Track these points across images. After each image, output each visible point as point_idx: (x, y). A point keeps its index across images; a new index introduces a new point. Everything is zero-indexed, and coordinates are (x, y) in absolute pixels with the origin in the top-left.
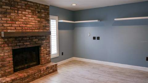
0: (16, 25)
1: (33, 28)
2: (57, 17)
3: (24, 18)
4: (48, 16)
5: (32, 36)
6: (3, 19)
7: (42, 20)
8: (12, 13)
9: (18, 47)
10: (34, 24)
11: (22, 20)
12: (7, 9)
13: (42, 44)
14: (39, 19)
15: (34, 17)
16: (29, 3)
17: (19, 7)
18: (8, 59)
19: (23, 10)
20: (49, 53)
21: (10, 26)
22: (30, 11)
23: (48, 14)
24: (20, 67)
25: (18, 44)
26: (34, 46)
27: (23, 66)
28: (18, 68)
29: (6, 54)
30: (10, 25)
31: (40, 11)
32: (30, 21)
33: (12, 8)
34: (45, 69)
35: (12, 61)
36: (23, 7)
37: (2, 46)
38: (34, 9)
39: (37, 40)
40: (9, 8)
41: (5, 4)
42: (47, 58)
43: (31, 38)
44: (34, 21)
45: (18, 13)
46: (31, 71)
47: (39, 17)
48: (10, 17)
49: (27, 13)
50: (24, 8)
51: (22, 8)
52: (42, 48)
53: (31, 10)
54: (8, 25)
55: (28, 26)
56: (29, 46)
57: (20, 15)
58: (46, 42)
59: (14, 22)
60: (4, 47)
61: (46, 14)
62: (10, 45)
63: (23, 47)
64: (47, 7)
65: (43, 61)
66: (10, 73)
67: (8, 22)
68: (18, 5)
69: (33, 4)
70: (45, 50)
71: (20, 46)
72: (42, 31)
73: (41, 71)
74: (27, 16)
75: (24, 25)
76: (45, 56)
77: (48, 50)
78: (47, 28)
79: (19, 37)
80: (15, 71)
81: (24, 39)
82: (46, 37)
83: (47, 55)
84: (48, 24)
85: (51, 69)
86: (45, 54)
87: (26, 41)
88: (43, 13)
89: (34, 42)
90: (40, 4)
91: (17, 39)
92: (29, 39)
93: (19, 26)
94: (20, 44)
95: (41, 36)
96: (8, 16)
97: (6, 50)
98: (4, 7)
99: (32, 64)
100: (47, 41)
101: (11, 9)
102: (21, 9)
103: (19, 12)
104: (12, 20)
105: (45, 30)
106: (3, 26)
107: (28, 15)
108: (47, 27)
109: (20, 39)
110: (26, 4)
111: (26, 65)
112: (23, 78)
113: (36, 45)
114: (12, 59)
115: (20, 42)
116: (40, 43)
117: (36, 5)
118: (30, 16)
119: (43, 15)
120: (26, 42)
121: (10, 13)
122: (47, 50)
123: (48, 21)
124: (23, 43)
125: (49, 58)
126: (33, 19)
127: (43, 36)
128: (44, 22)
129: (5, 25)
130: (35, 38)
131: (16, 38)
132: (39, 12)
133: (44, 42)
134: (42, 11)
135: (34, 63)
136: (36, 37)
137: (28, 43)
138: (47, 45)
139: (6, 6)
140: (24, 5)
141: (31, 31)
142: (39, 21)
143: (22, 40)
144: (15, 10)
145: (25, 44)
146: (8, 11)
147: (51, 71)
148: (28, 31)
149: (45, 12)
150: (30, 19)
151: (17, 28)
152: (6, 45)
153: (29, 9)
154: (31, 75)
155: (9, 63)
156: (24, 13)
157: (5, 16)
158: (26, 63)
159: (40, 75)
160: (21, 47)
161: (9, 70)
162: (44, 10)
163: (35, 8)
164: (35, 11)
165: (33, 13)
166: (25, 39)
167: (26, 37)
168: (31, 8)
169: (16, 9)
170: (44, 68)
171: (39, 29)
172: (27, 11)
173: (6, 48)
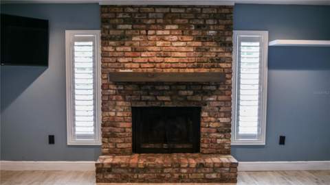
0: (140, 60)
1: (180, 65)
2: (267, 32)
3: (160, 43)
4: (226, 33)
5: (178, 84)
6: (118, 49)
7: (208, 44)
8: (135, 36)
9: (144, 105)
10: (184, 55)
11: (155, 49)
12: (125, 30)
13: (206, 105)
14: (199, 44)
15: (185, 38)
16: (173, 10)
17: (150, 22)
18: (122, 125)
19: (159, 26)
20: (226, 130)
21: (130, 62)
22: (175, 27)
23: (229, 29)
25: (143, 98)
26: (181, 105)
28: (148, 147)
29: (119, 114)
30: (130, 59)
31: (201, 22)
32: (173, 49)
33: (135, 26)
34: (193, 166)
35: (130, 130)
36: (158, 21)
37: (114, 98)
38: (187, 21)
39: (191, 93)
40: (130, 27)
41: (122, 21)
42: (219, 141)
43: (173, 87)
44: (184, 49)
45: (147, 35)
47: (198, 39)
48: (131, 45)
49: (168, 33)
50: (160, 24)
51: (156, 24)
52: (204, 114)
53: (179, 24)
54: (126, 60)
55: (169, 60)
56: (166, 105)
57: (152, 38)
58: (217, 100)
59: (138, 54)
60: (117, 100)
61: (221, 27)
62: (127, 97)
63: (154, 105)
64: (227, 11)
65: (206, 146)
66: (123, 152)
67: (127, 54)
68: (148, 19)
69: (182, 11)
70: (213, 119)
71: (147, 101)
72: (205, 70)
73: (179, 167)
74: (167, 38)
75: (160, 59)
76: (213, 135)
77: (222, 120)
78: (223, 65)
79: (147, 83)
81: (157, 87)
82: (218, 86)
83: (217, 132)
84: (227, 55)
85: (214, 171)
86: (214, 130)
87: (162, 93)
88: (212, 27)
89: (181, 96)
90: (202, 7)
91: (143, 88)
92: (171, 90)
93: (150, 62)
94: (148, 98)
95: (202, 85)
96: (127, 43)
97: (121, 106)
98: (121, 27)
100: (223, 98)
101: (133, 29)
102: (153, 27)
103: (150, 32)
104: (135, 50)
105: (217, 71)
106: (117, 62)
107: (170, 37)
108: (224, 62)
109: (149, 87)
110: (165, 14)
112: (133, 168)
113: (188, 105)
114: (129, 125)
115: (149, 95)
116: (197, 101)
117: (191, 12)
118: (175, 38)
119: (211, 33)
120: (163, 95)
121: (130, 37)
122: (219, 121)
123: (228, 46)
124: (155, 96)
125: (224, 143)
126: (182, 44)
127: (209, 85)
128: (215, 50)
129: (121, 60)
130: (184, 87)
131: (140, 85)
132: (198, 27)
133: (211, 99)
134: (210, 22)
136: (188, 85)
137: (167, 98)
138: (219, 107)
139: (123, 24)
140: (161, 16)
141: (174, 70)
142: (198, 49)
143: (153, 89)
144: (140, 29)
145: (160, 98)
146: (128, 33)
147: (214, 176)
148: (168, 70)
149: (218, 24)
150: (175, 44)
151: (142, 65)
152: (121, 98)
153: (173, 24)
155: (125, 131)
156: (160, 32)
157: (122, 43)
160: (150, 105)
161: (123, 146)
162: (214, 18)
163: (189, 20)
164: (188, 25)
165: (184, 29)
166: (161, 88)
167: (162, 84)
168: (179, 20)
169: (143, 26)
171: (198, 67)
172: (168, 27)
173: (120, 103)
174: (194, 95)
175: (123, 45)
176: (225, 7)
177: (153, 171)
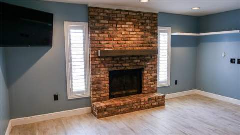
0: (114, 43)
1: (134, 46)
2: (170, 28)
3: (124, 33)
4: (155, 28)
5: (133, 56)
6: (101, 36)
7: (147, 34)
8: (110, 28)
9: (115, 69)
10: (136, 39)
11: (121, 36)
12: (105, 24)
13: (146, 67)
14: (143, 34)
15: (137, 30)
16: (130, 14)
17: (118, 20)
18: (104, 82)
19: (123, 23)
20: (155, 80)
21: (107, 44)
22: (131, 24)
23: (156, 25)
24: (117, 93)
25: (115, 65)
26: (135, 68)
27: (120, 93)
28: (115, 94)
29: (102, 76)
30: (108, 42)
31: (144, 22)
32: (131, 36)
33: (110, 22)
34: (147, 100)
35: (108, 85)
36: (123, 19)
37: (99, 67)
38: (137, 21)
39: (139, 61)
40: (107, 22)
41: (103, 18)
42: (152, 86)
43: (131, 58)
44: (136, 36)
45: (117, 27)
46: (128, 100)
47: (142, 31)
48: (108, 33)
49: (127, 27)
50: (124, 21)
51: (121, 21)
52: (146, 72)
53: (133, 22)
54: (106, 42)
55: (129, 42)
56: (128, 68)
57: (119, 29)
58: (151, 65)
59: (112, 39)
60: (101, 68)
61: (153, 25)
62: (107, 65)
63: (121, 69)
64: (155, 16)
65: (146, 89)
66: (105, 99)
67: (106, 39)
68: (117, 18)
69: (134, 14)
70: (149, 75)
71: (117, 67)
72: (146, 49)
73: (141, 102)
74: (127, 30)
75: (124, 42)
76: (149, 83)
77: (153, 75)
78: (154, 45)
79: (118, 57)
80: (111, 97)
81: (123, 59)
82: (152, 57)
83: (151, 81)
84: (155, 40)
85: (156, 102)
86: (150, 81)
87: (125, 62)
88: (149, 25)
89: (135, 63)
90: (144, 13)
91: (115, 59)
92: (130, 60)
93: (118, 44)
94: (118, 65)
95: (144, 56)
96: (106, 32)
97: (103, 71)
98: (102, 22)
99: (131, 92)
100: (153, 63)
101: (109, 23)
102: (120, 23)
103: (118, 26)
104: (110, 37)
105: (150, 48)
106: (100, 44)
107: (129, 29)
108: (154, 44)
109: (118, 59)
110: (126, 16)
111: (124, 92)
112: (118, 107)
113: (138, 68)
114: (108, 82)
115: (118, 63)
116: (142, 66)
117: (139, 16)
118: (131, 30)
119: (149, 28)
120: (125, 63)
121: (107, 28)
122: (152, 76)
123: (156, 35)
124: (121, 64)
125: (154, 87)
126: (135, 33)
127: (148, 56)
128: (150, 37)
129: (103, 43)
130: (136, 58)
131: (113, 58)
132: (143, 24)
133: (149, 64)
134: (148, 22)
135: (135, 91)
136: (138, 57)
137: (128, 65)
138: (152, 68)
139: (104, 20)
140: (124, 16)
141: (131, 49)
142: (142, 37)
143: (121, 60)
144: (113, 24)
145: (124, 65)
146: (107, 26)
147: (156, 104)
148: (128, 49)
149: (152, 23)
150: (131, 33)
151: (115, 46)
152: (103, 66)
153: (130, 22)
154: (128, 105)
155: (105, 86)
156: (123, 26)
157: (103, 32)
158: (125, 90)
159: (139, 107)
160: (119, 69)
161: (105, 95)
162: (150, 20)
163: (139, 20)
164: (138, 23)
165: (135, 25)
166: (124, 59)
167: (125, 57)
168: (133, 20)
169: (115, 22)
170: (147, 98)
171: (143, 46)
172: (128, 23)
173: (102, 69)
174: (141, 62)
175: (103, 33)
176: (155, 14)
177: (128, 106)
